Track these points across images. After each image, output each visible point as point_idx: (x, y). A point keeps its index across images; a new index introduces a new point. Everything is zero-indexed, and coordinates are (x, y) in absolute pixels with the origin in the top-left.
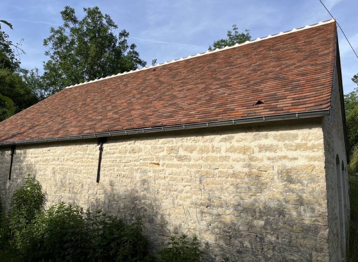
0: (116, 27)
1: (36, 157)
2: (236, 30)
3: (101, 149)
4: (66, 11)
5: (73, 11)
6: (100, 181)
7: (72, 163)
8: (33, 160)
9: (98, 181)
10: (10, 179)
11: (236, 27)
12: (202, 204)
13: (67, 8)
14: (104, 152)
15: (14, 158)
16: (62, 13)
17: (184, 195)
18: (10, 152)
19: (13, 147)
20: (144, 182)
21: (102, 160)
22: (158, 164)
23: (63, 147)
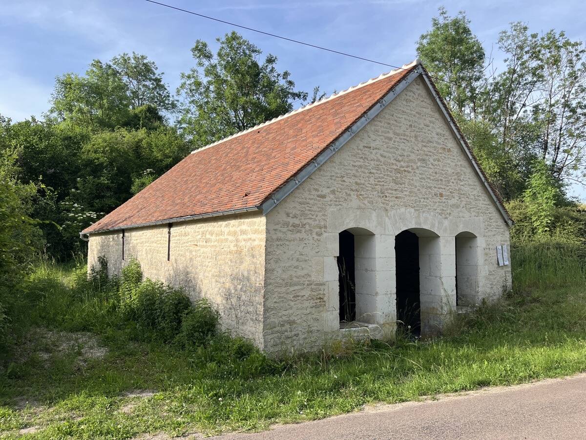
0: (259, 52)
1: (136, 240)
2: (445, 16)
3: (169, 233)
4: (197, 47)
5: (205, 45)
6: (170, 260)
7: (155, 245)
8: (135, 242)
9: (168, 260)
10: (123, 259)
11: (444, 10)
12: (216, 276)
13: (198, 42)
14: (171, 235)
15: (124, 240)
16: (194, 50)
17: (209, 269)
18: (121, 235)
19: (123, 231)
20: (191, 259)
21: (171, 242)
22: (197, 245)
23: (150, 231)
